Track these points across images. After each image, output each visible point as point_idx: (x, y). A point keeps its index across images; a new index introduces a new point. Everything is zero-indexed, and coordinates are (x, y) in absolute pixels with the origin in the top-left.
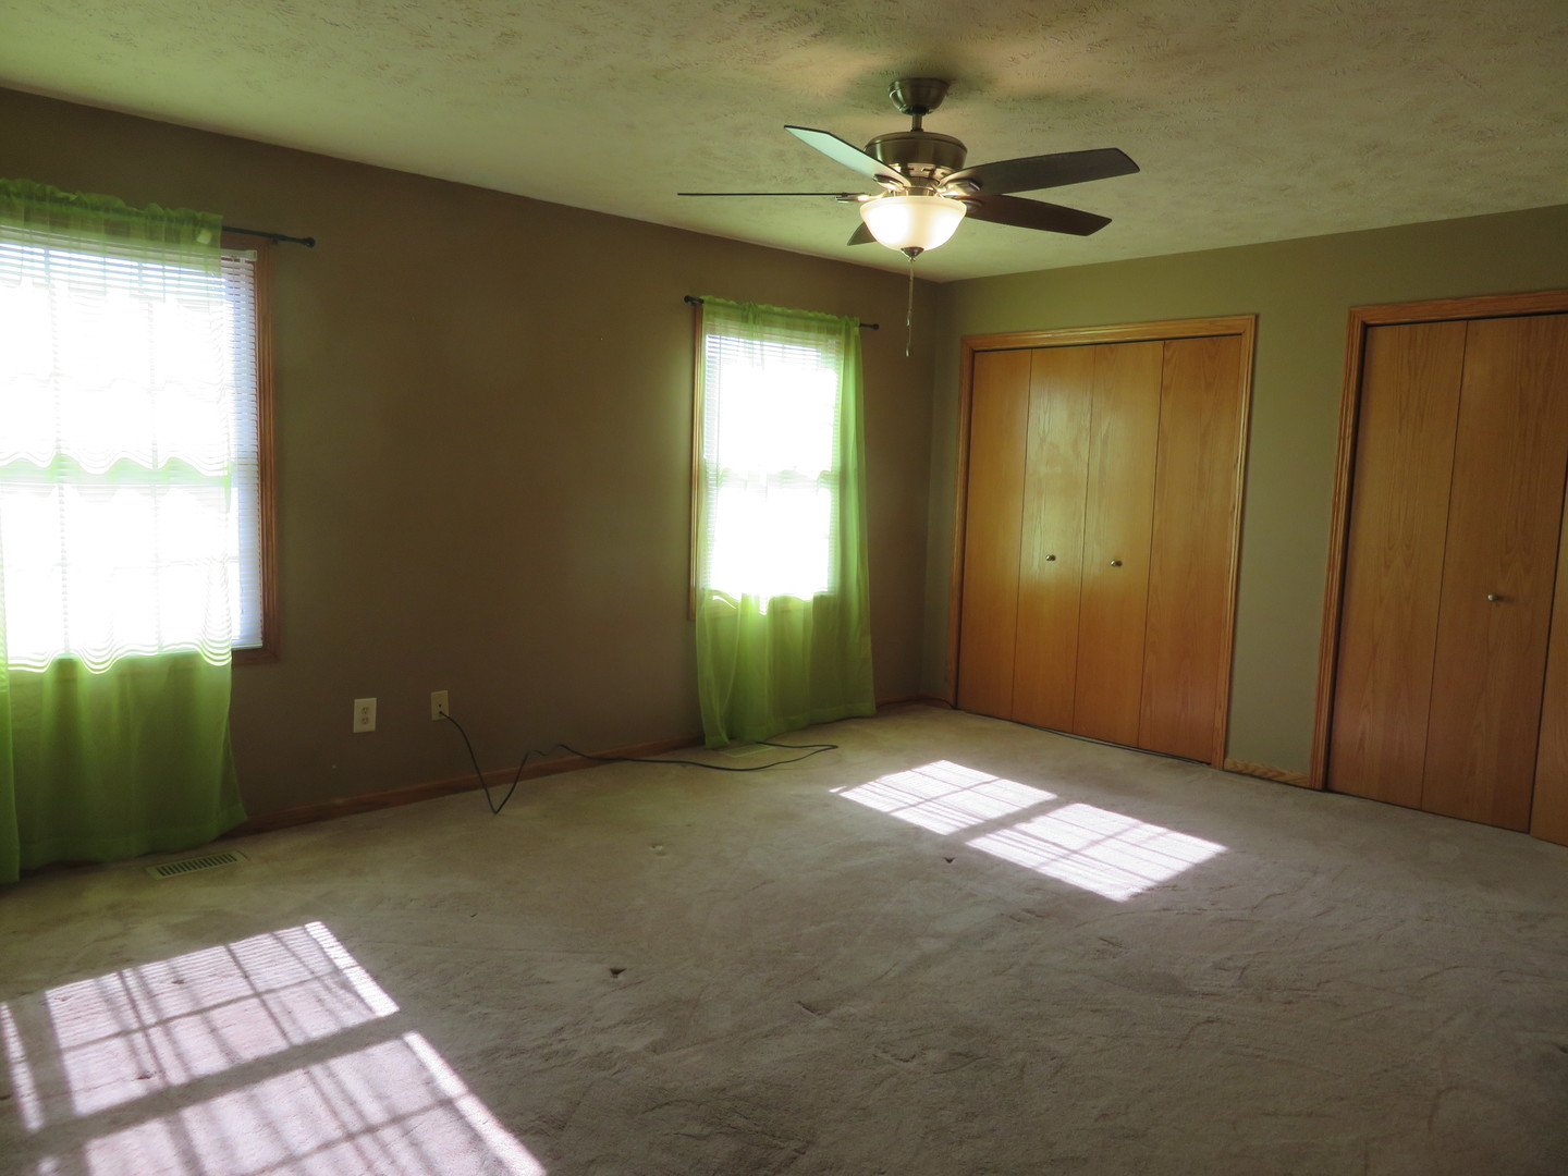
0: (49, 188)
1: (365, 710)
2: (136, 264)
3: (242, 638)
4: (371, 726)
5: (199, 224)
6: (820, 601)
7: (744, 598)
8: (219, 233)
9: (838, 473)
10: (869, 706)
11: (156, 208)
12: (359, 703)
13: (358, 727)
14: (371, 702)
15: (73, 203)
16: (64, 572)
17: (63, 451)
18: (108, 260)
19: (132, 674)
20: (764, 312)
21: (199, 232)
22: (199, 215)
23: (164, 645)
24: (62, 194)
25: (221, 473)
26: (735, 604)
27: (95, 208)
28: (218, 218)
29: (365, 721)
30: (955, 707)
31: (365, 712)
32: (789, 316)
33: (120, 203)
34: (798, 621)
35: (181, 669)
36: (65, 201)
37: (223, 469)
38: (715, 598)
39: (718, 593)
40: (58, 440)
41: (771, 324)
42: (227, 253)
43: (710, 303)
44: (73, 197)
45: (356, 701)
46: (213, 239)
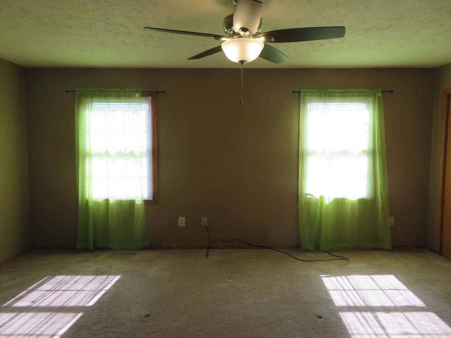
0: (103, 89)
1: (182, 220)
2: (128, 104)
3: (148, 197)
4: (184, 225)
5: (136, 92)
6: (362, 202)
7: (322, 198)
8: (141, 93)
9: (372, 151)
10: (388, 246)
11: (127, 90)
12: (180, 218)
13: (180, 225)
14: (184, 218)
15: (108, 92)
16: (108, 178)
17: (108, 150)
18: (122, 104)
19: (121, 203)
20: (330, 92)
21: (136, 94)
22: (136, 90)
23: (128, 197)
24: (105, 90)
25: (139, 154)
26: (317, 200)
27: (113, 92)
28: (140, 90)
29: (182, 223)
30: (440, 253)
31: (182, 221)
32: (342, 92)
33: (119, 90)
34: (349, 207)
35: (132, 203)
36: (106, 91)
37: (140, 153)
38: (308, 196)
39: (309, 194)
40: (107, 147)
41: (334, 96)
42: (144, 98)
43: (303, 92)
44: (108, 90)
45: (179, 217)
46: (140, 95)
